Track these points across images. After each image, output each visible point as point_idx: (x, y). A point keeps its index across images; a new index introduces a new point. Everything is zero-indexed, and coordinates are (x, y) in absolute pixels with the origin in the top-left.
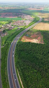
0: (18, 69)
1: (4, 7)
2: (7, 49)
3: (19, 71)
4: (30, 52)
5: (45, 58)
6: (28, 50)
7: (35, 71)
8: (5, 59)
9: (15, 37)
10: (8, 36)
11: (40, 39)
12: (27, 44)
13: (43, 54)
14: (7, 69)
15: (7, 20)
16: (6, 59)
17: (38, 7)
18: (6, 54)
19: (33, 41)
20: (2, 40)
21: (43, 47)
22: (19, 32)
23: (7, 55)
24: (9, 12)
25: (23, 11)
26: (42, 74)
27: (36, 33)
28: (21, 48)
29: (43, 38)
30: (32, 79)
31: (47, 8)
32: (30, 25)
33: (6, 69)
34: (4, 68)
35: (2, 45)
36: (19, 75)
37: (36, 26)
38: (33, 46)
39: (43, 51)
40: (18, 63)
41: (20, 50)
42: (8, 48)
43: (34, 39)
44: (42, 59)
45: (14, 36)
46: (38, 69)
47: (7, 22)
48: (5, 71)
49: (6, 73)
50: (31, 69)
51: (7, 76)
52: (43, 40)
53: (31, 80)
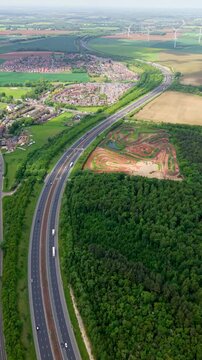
0: (74, 287)
1: (15, 29)
2: (28, 202)
3: (78, 295)
4: (125, 214)
5: (185, 241)
6: (117, 209)
7: (146, 295)
8: (18, 243)
9: (63, 152)
10: (31, 150)
11: (166, 161)
12: (110, 184)
13: (178, 223)
14: (26, 287)
15: (28, 81)
16: (21, 246)
17: (158, 28)
18: (22, 225)
19: (138, 168)
20: (7, 165)
21: (177, 194)
22: (79, 133)
23: (29, 228)
24: (38, 50)
25: (96, 46)
26: (173, 311)
27: (150, 136)
28: (88, 199)
29: (178, 157)
30: (131, 329)
31: (194, 30)
32: (124, 101)
33: (22, 287)
34: (16, 282)
35: (7, 186)
36: (77, 312)
37: (149, 105)
38: (137, 191)
39: (177, 213)
40: (72, 261)
41: (80, 208)
42: (31, 199)
43: (138, 160)
44: (174, 246)
45: (55, 147)
46: (157, 288)
47: (30, 89)
48: (17, 295)
49: (21, 304)
50: (128, 289)
51: (27, 318)
52: (177, 166)
53: (130, 334)
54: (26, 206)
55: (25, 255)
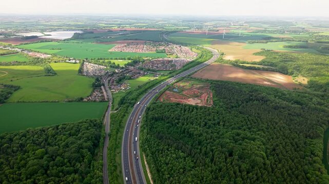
0: (145, 152)
1: (123, 27)
2: (124, 115)
3: (147, 156)
4: (176, 121)
5: (207, 132)
6: (173, 119)
7: (182, 154)
8: (117, 133)
9: (146, 93)
10: (129, 91)
11: (206, 99)
12: (170, 107)
13: (205, 125)
14: (120, 152)
15: (129, 57)
16: (119, 134)
17: (214, 27)
18: (120, 125)
19: (189, 101)
20: (113, 99)
21: (207, 112)
22: (157, 83)
23: (123, 127)
24: (136, 40)
25: (173, 37)
26: (195, 161)
27: (198, 86)
28: (157, 114)
29: (213, 97)
30: (172, 168)
31: (238, 29)
32: (185, 68)
33: (118, 152)
34: (115, 149)
35: (113, 108)
36: (146, 163)
37: (201, 70)
38: (185, 111)
39: (205, 121)
40: (145, 143)
41: (152, 119)
42: (126, 114)
43: (190, 98)
44: (201, 135)
45: (141, 90)
46: (188, 151)
47: (130, 61)
48: (115, 155)
49: (117, 159)
50: (173, 151)
51: (120, 165)
52: (212, 101)
53: (171, 170)
54: (122, 117)
55: (121, 139)
